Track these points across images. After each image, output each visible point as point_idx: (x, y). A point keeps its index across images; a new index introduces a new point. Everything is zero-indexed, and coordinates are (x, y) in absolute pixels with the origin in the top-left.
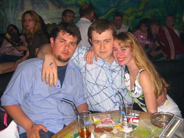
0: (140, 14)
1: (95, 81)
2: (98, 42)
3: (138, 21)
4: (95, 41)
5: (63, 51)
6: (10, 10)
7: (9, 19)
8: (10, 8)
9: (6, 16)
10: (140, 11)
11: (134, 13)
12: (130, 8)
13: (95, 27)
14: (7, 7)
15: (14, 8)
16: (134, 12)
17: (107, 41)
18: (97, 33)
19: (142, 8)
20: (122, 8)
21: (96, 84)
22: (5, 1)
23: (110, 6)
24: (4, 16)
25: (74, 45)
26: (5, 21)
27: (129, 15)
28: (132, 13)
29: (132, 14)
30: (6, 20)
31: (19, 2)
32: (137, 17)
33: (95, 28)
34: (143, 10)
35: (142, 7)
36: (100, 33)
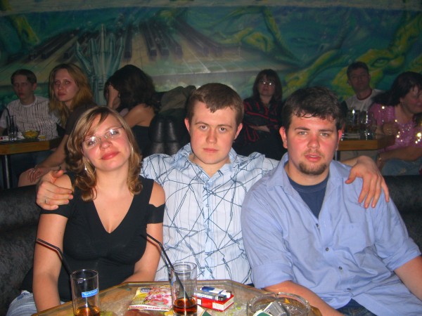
0: (395, 63)
1: (172, 220)
2: (204, 127)
3: (390, 79)
4: (199, 123)
5: (306, 152)
6: (103, 58)
7: (101, 78)
8: (103, 54)
9: (93, 72)
10: (396, 57)
11: (382, 61)
12: (370, 51)
13: (204, 95)
14: (96, 53)
15: (111, 55)
16: (380, 59)
17: (223, 129)
18: (208, 108)
19: (400, 48)
20: (351, 50)
21: (173, 225)
22: (92, 42)
23: (322, 47)
24: (90, 71)
25: (329, 135)
26: (92, 81)
27: (369, 66)
28: (376, 61)
29: (376, 64)
30: (95, 80)
31: (121, 42)
32: (387, 72)
33: (205, 97)
34: (404, 54)
35: (400, 46)
36: (213, 111)
